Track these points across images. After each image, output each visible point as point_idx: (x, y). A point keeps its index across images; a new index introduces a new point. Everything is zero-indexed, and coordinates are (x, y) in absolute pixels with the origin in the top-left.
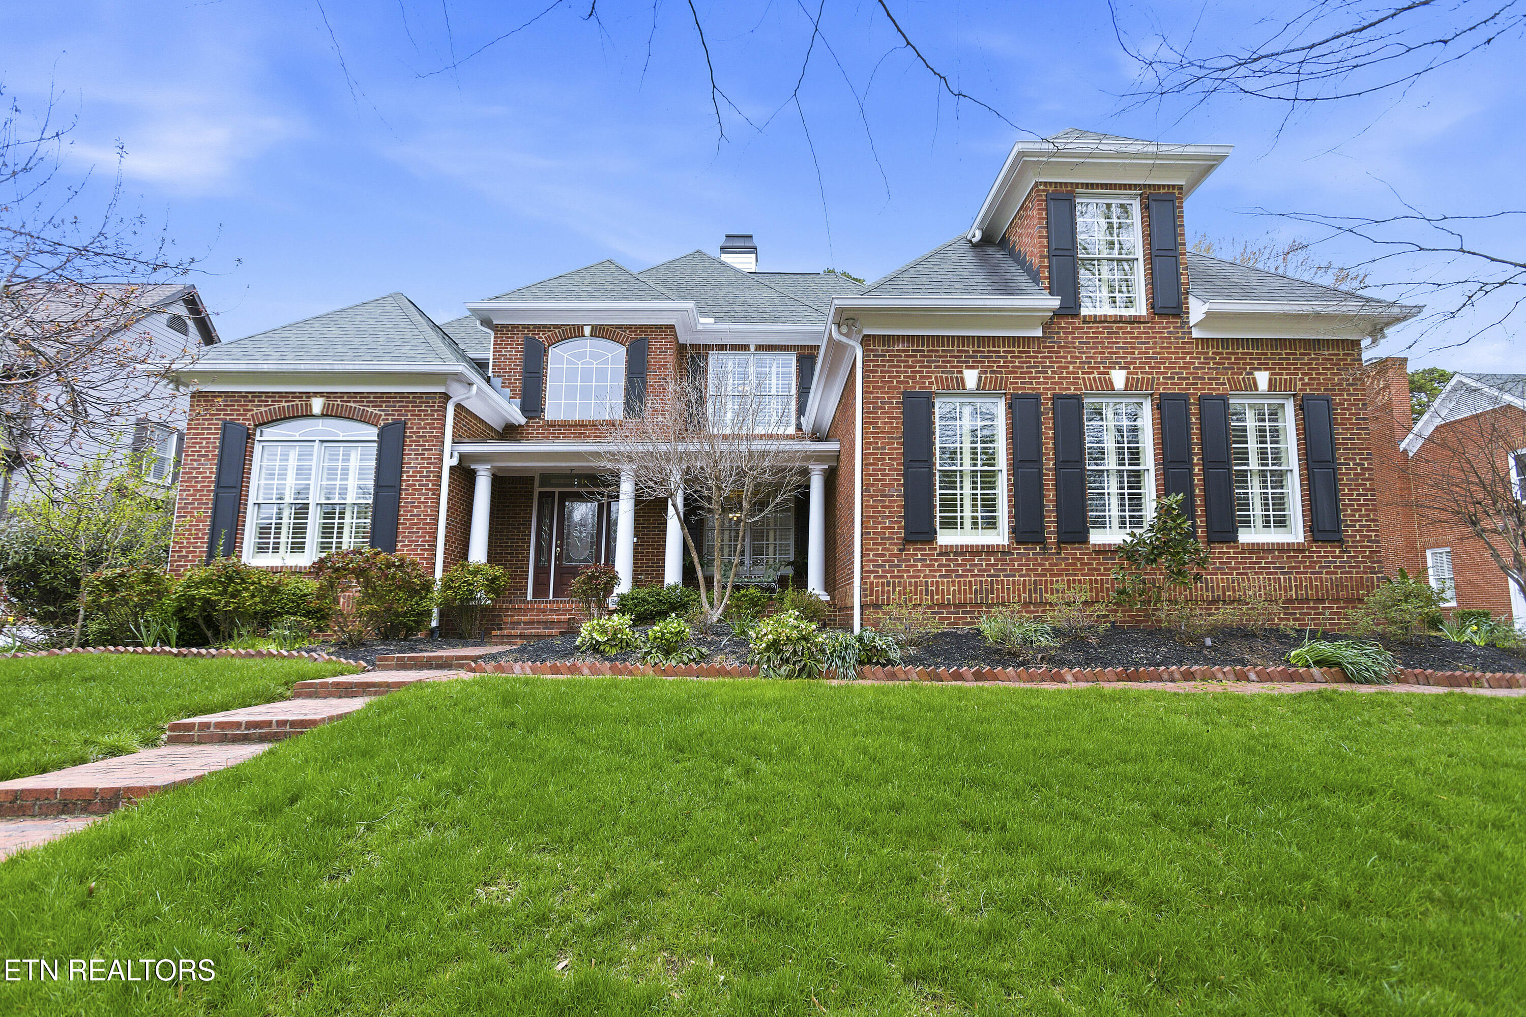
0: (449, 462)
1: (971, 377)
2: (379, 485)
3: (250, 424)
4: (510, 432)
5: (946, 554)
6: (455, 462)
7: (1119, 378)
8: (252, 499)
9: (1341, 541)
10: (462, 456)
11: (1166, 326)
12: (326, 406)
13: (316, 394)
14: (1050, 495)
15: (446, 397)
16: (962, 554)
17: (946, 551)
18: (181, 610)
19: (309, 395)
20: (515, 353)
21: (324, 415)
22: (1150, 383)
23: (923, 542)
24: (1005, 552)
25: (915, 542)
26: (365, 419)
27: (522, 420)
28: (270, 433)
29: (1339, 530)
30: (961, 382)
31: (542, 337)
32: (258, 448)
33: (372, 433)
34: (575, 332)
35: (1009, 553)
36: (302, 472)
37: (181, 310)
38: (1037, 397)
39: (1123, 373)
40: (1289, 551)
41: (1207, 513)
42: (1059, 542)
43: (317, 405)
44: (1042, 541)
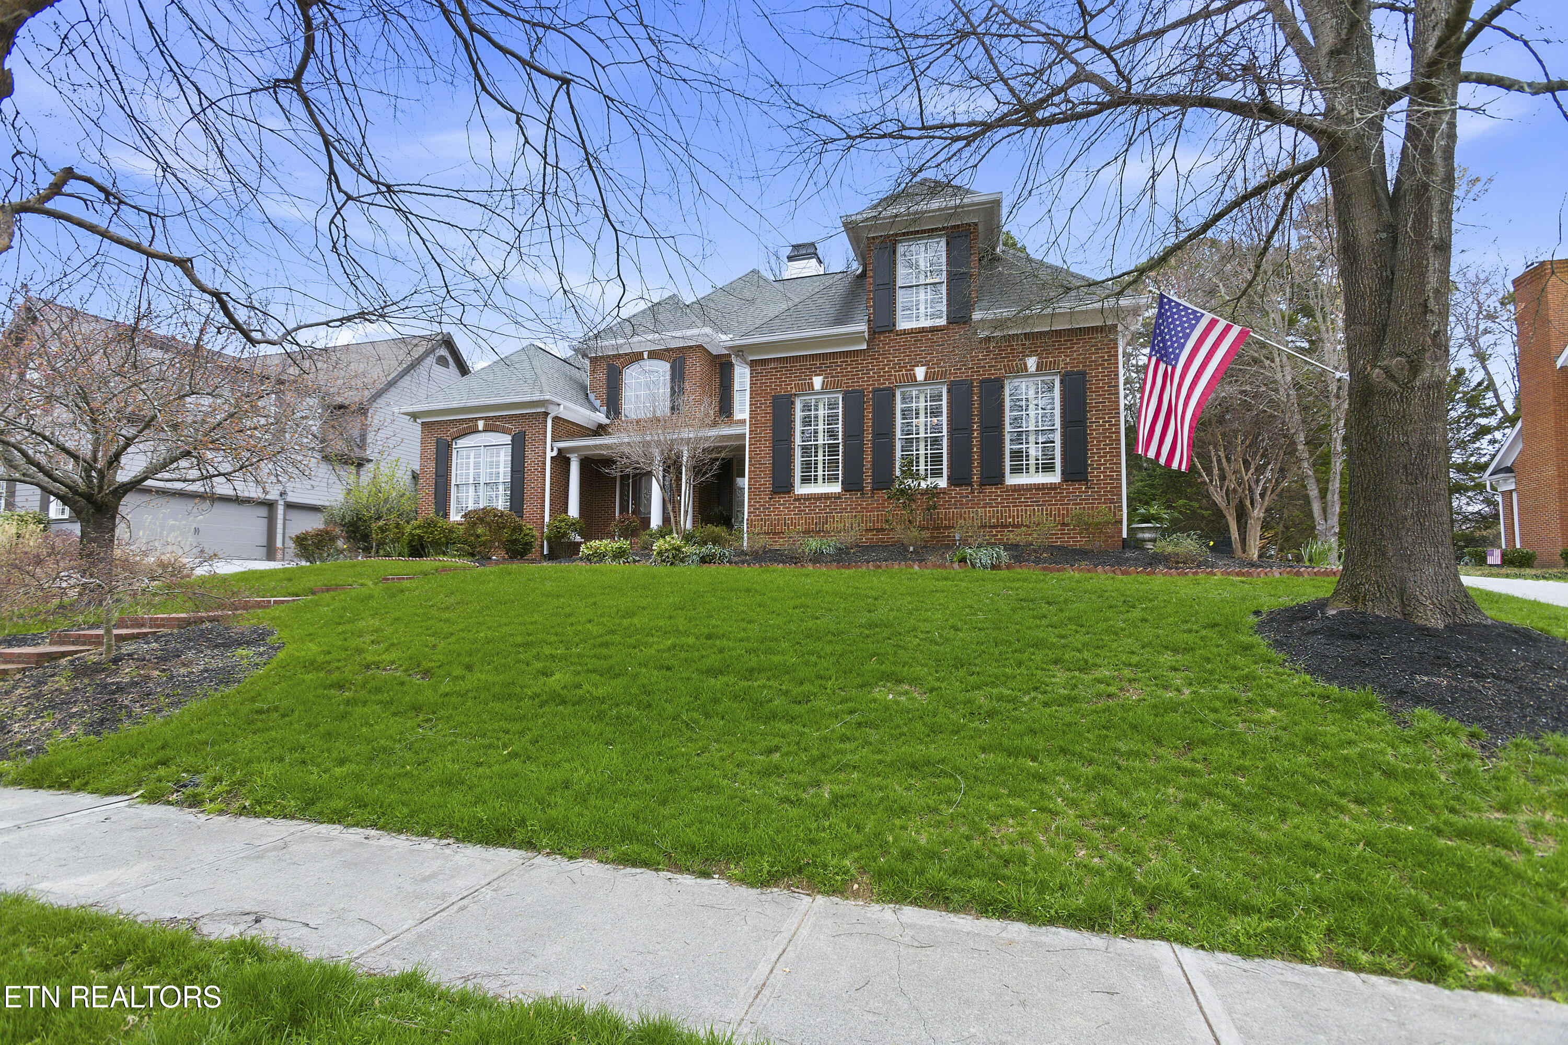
0: (549, 454)
1: (817, 382)
2: (513, 471)
3: (449, 439)
4: (600, 430)
5: (799, 500)
6: (555, 453)
7: (920, 373)
8: (453, 482)
9: (1086, 480)
10: (559, 450)
11: (959, 333)
12: (485, 425)
13: (480, 418)
14: (868, 457)
15: (546, 414)
16: (808, 499)
17: (799, 499)
18: (410, 541)
19: (477, 419)
20: (602, 375)
21: (484, 431)
22: (943, 374)
23: (784, 493)
24: (837, 497)
25: (779, 493)
26: (505, 431)
27: (607, 421)
28: (461, 443)
29: (1086, 473)
30: (811, 386)
31: (618, 363)
32: (454, 452)
33: (507, 439)
34: (636, 357)
35: (839, 498)
36: (477, 465)
37: (443, 352)
38: (862, 391)
39: (923, 369)
40: (1043, 489)
41: (981, 464)
42: (873, 489)
43: (481, 425)
44: (861, 489)
